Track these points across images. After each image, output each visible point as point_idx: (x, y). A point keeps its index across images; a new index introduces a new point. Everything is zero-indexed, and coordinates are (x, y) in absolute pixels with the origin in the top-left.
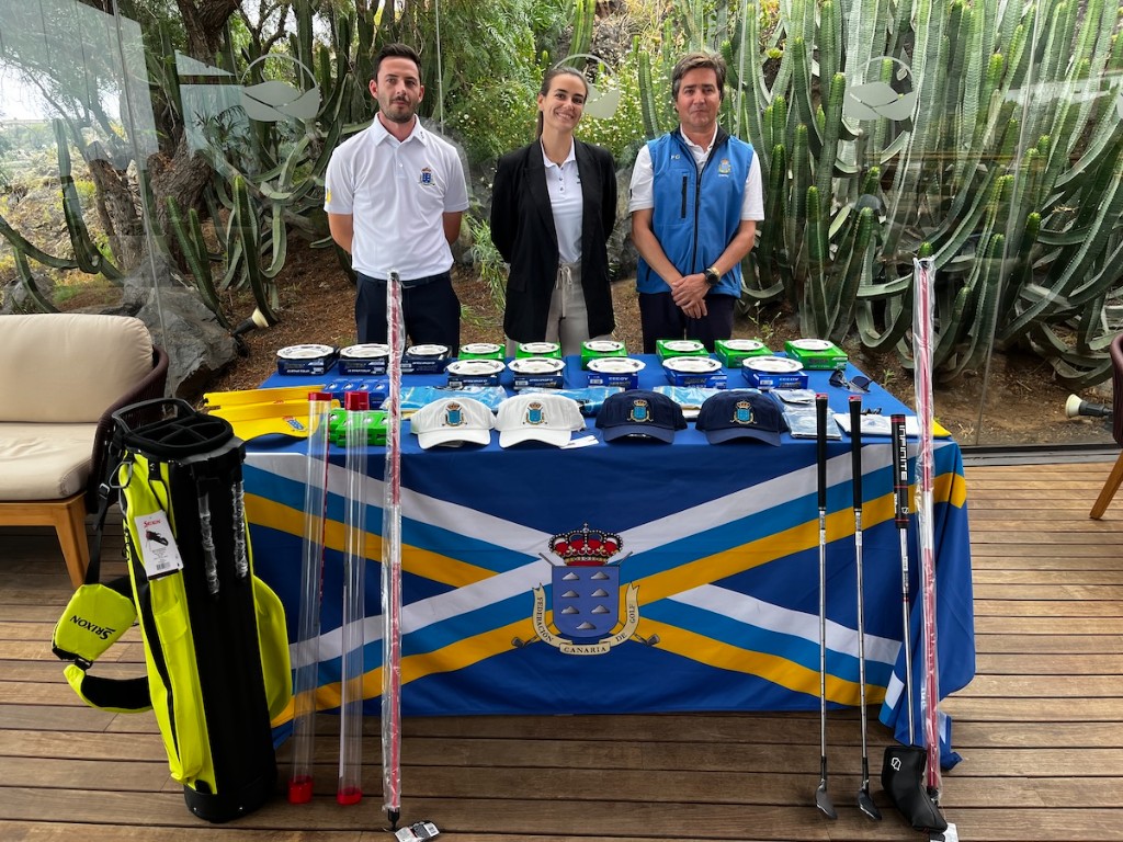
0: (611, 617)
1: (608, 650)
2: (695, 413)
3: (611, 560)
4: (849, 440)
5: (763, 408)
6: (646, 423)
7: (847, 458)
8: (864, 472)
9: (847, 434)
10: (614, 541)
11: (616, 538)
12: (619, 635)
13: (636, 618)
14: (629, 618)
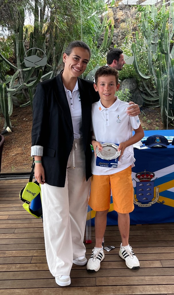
0: (152, 196)
1: (151, 205)
2: (171, 142)
3: (152, 180)
10: (153, 175)
11: (152, 173)
12: (154, 201)
13: (159, 196)
14: (157, 196)
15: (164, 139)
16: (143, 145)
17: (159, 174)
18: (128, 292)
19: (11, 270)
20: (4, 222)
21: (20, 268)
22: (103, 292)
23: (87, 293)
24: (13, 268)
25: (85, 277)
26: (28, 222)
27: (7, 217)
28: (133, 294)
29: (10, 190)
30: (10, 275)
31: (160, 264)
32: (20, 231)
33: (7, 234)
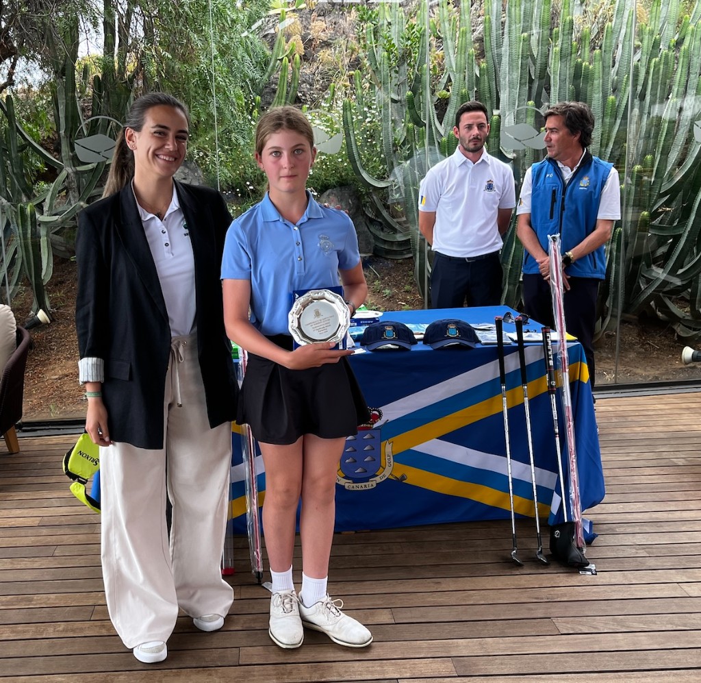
0: (377, 464)
1: (375, 486)
2: (422, 336)
3: (375, 426)
4: (517, 345)
5: (464, 327)
6: (394, 339)
7: (516, 354)
8: (527, 363)
9: (515, 342)
10: (377, 413)
11: (378, 411)
12: (382, 475)
13: (392, 463)
14: (387, 464)
15: (404, 330)
16: (354, 344)
17: (392, 411)
19: (44, 636)
20: (30, 532)
21: (63, 631)
22: (255, 678)
23: (217, 680)
24: (50, 631)
25: (215, 647)
26: (86, 532)
27: (36, 522)
28: (323, 680)
29: (45, 459)
30: (42, 647)
31: (390, 616)
32: (67, 551)
33: (36, 559)
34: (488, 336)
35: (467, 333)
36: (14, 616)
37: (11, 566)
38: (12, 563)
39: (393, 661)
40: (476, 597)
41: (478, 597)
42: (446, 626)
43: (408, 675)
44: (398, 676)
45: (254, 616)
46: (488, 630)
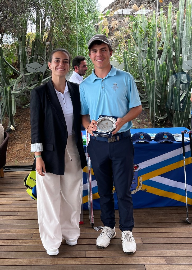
0: (136, 185)
1: (135, 193)
2: (154, 138)
3: (136, 171)
4: (189, 142)
5: (169, 135)
6: (143, 139)
7: (189, 146)
9: (189, 141)
10: (137, 166)
11: (136, 165)
12: (138, 189)
13: (142, 184)
14: (140, 185)
15: (147, 136)
17: (142, 166)
18: (112, 262)
19: (14, 244)
20: (9, 206)
22: (92, 262)
23: (78, 263)
24: (17, 243)
25: (77, 250)
26: (29, 207)
27: (11, 203)
29: (13, 180)
30: (14, 248)
31: (141, 241)
32: (22, 214)
33: (11, 216)
34: (179, 139)
35: (171, 137)
36: (4, 237)
37: (2, 218)
38: (2, 217)
39: (143, 257)
40: (173, 235)
41: (174, 235)
42: (162, 245)
43: (148, 263)
44: (144, 263)
45: (91, 240)
46: (178, 247)
